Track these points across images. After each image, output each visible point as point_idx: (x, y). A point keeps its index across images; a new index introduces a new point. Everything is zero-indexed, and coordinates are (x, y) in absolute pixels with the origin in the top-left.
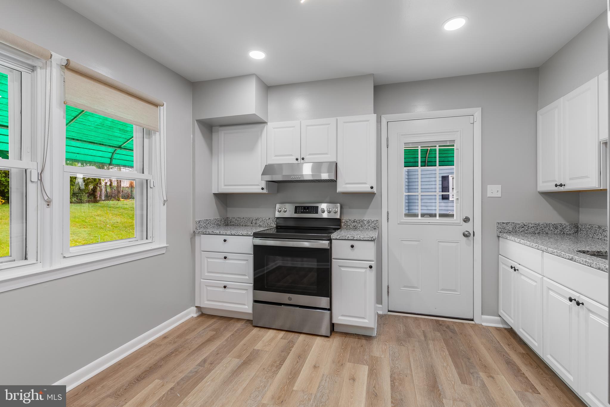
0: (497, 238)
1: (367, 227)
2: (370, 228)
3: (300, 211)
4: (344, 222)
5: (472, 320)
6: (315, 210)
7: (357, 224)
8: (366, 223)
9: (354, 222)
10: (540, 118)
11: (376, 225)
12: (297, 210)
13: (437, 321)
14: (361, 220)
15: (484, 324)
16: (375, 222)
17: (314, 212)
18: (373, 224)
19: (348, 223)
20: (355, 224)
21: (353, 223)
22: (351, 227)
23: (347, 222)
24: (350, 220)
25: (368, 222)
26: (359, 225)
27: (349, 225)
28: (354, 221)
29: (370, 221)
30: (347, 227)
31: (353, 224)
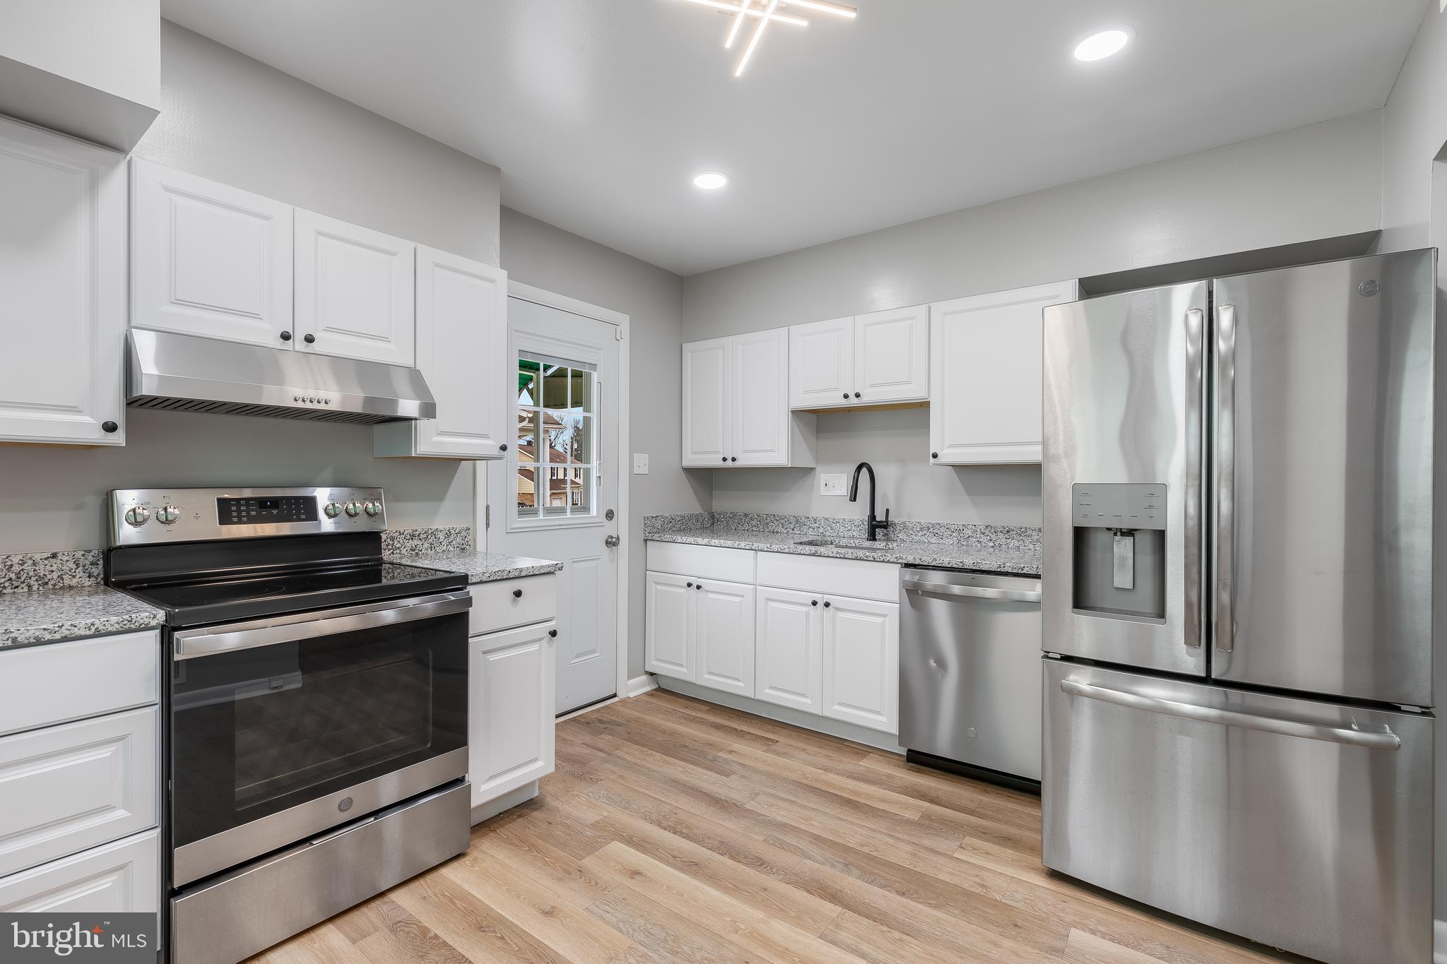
0: (643, 542)
1: (445, 548)
2: (452, 549)
3: (244, 514)
4: (385, 541)
5: (615, 696)
6: (307, 508)
7: (420, 543)
8: (442, 538)
9: (412, 537)
10: (687, 357)
11: (466, 539)
12: (227, 511)
13: (574, 719)
14: (430, 532)
15: (632, 695)
16: (464, 533)
17: (303, 517)
18: (459, 540)
19: (395, 541)
20: (415, 542)
21: (410, 541)
22: (404, 551)
23: (393, 539)
24: (400, 534)
25: (448, 535)
26: (426, 545)
27: (399, 548)
28: (414, 536)
29: (453, 532)
30: (393, 553)
31: (410, 544)
